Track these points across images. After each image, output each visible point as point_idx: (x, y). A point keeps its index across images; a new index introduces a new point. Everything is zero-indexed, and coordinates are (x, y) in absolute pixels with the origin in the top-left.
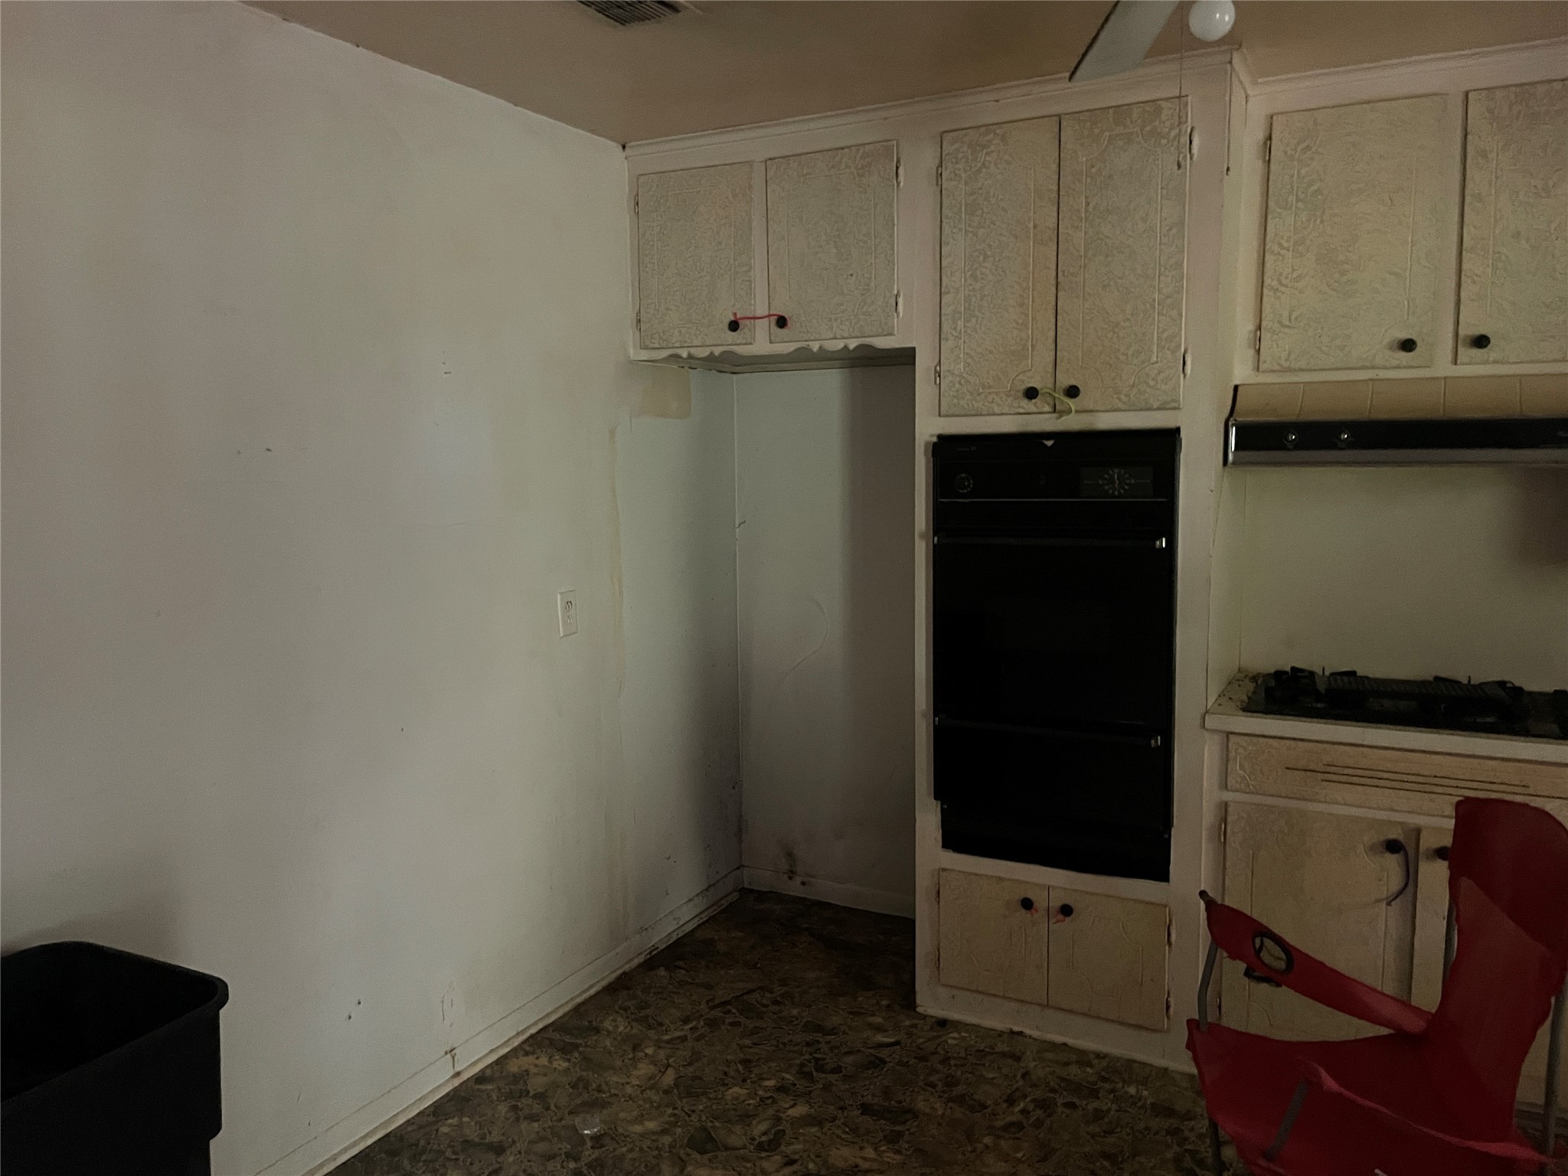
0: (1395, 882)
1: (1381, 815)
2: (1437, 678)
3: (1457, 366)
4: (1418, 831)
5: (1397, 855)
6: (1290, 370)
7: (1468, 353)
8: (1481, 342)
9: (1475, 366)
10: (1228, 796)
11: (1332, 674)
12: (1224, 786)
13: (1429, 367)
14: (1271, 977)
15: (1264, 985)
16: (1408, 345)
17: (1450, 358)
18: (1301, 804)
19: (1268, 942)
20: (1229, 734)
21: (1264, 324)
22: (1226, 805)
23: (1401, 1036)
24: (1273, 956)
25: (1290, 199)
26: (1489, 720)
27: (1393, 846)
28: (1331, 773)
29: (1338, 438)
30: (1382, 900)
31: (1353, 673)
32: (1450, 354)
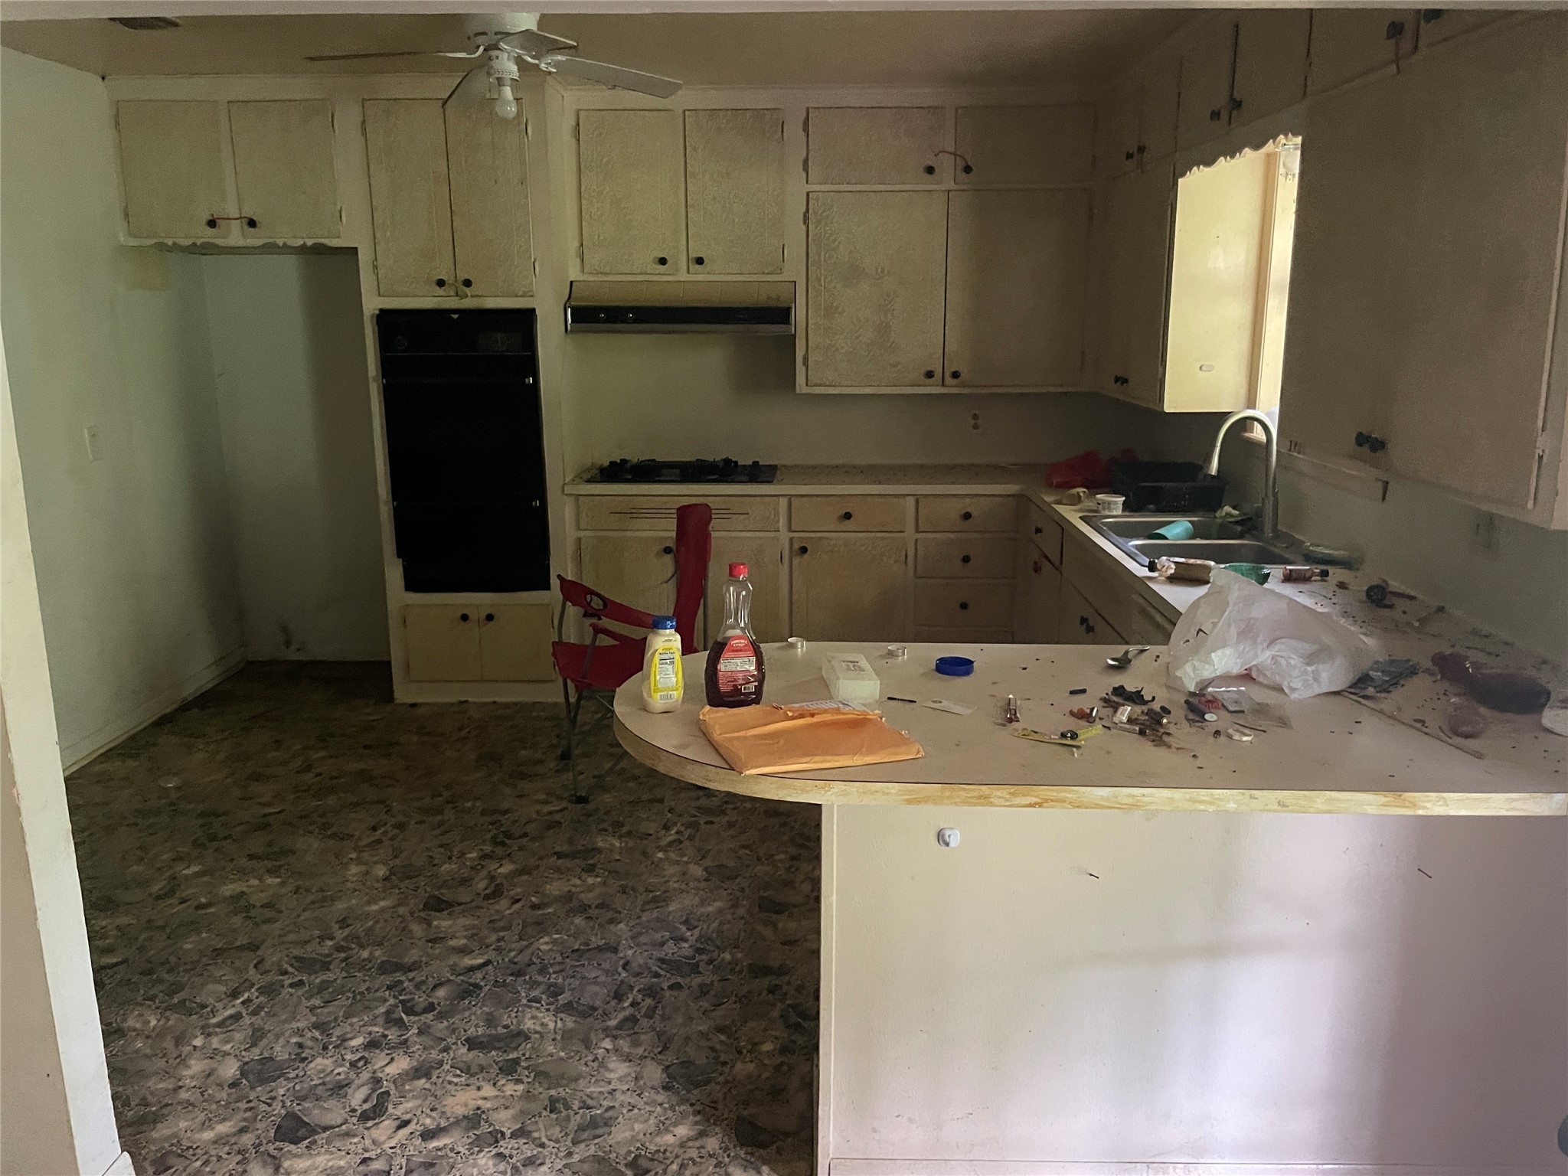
2: (698, 460)
3: (688, 275)
5: (670, 555)
6: (601, 273)
7: (694, 267)
8: (700, 261)
9: (699, 275)
10: (582, 534)
11: (642, 462)
12: (578, 528)
13: (674, 274)
16: (663, 261)
17: (685, 270)
18: (622, 534)
20: (578, 496)
21: (584, 243)
24: (597, 603)
27: (667, 550)
29: (627, 316)
32: (685, 267)
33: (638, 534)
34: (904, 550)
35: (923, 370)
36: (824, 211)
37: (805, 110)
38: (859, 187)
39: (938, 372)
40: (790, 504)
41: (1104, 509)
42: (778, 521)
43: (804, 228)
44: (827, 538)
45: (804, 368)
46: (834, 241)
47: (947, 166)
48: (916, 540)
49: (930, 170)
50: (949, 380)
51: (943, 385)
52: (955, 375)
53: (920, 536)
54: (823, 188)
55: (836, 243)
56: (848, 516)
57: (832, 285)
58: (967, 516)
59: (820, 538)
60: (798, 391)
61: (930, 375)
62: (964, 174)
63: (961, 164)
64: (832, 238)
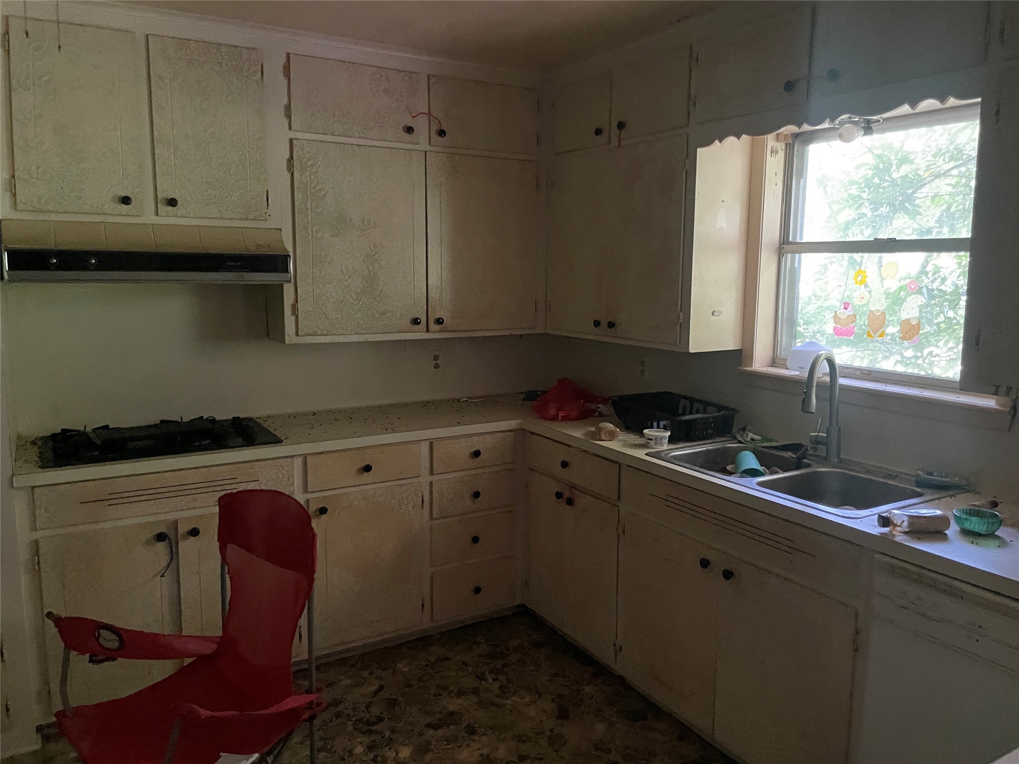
0: (164, 560)
1: (152, 519)
2: (162, 422)
3: (158, 217)
4: (175, 523)
5: (164, 543)
6: (40, 211)
7: (164, 209)
8: (172, 202)
9: (168, 218)
10: (38, 535)
11: (94, 430)
12: (34, 528)
13: (140, 216)
14: (111, 655)
15: (106, 664)
16: (126, 200)
17: (153, 211)
18: (95, 527)
19: (103, 632)
20: (33, 488)
21: (16, 174)
22: (36, 543)
23: (202, 659)
24: (109, 640)
25: (28, 82)
26: (206, 442)
27: (161, 537)
28: (113, 499)
29: (88, 262)
30: (157, 575)
31: (107, 427)
32: (153, 208)
33: (120, 523)
34: (420, 495)
35: (410, 317)
36: (309, 160)
37: (284, 56)
38: (342, 139)
39: (423, 319)
40: (305, 464)
41: (656, 444)
42: (293, 484)
43: (288, 176)
44: (345, 494)
45: (293, 318)
46: (320, 190)
47: (421, 126)
48: (431, 483)
49: (409, 130)
50: (433, 327)
51: (428, 331)
52: (439, 321)
53: (434, 478)
54: (307, 136)
55: (323, 193)
56: (367, 469)
57: (320, 235)
58: (477, 454)
59: (337, 495)
60: (287, 342)
61: (416, 321)
62: (439, 138)
63: (434, 128)
64: (318, 188)
